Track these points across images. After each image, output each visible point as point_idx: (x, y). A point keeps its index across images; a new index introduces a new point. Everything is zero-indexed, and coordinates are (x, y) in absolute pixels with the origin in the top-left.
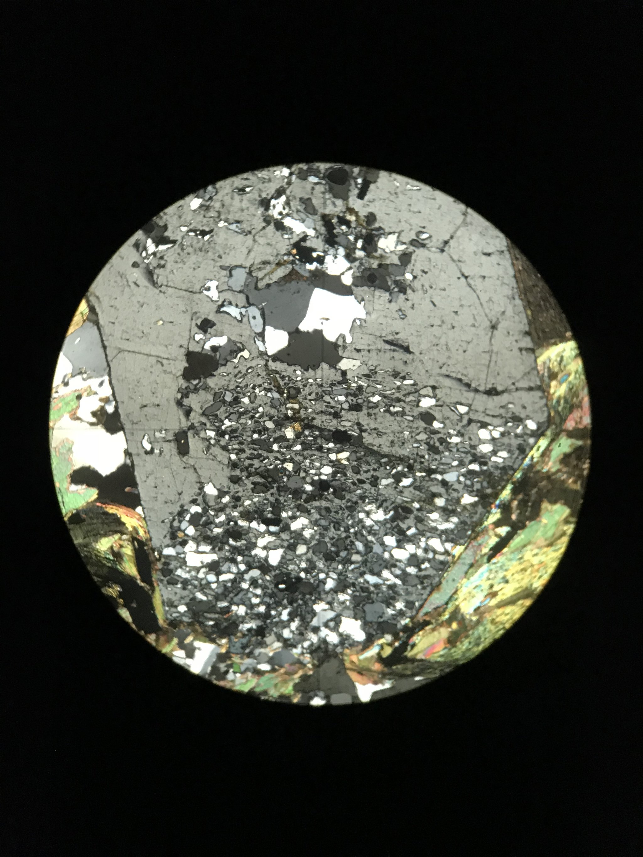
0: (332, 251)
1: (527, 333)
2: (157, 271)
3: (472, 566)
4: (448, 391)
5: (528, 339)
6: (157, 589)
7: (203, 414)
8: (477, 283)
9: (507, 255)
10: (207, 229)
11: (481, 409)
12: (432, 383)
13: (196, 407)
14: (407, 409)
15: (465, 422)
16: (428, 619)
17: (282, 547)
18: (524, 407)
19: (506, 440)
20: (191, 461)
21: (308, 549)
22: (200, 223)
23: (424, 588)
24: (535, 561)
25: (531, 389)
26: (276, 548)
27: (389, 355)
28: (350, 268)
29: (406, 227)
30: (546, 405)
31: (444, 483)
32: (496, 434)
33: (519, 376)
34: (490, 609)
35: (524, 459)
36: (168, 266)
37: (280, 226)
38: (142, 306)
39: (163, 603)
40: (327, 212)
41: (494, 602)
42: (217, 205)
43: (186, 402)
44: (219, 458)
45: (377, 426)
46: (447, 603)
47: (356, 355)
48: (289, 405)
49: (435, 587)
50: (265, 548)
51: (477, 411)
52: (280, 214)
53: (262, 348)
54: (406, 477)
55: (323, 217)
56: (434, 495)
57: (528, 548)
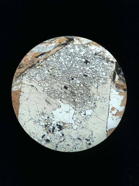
0: (54, 126)
1: (21, 95)
2: (91, 135)
3: (49, 53)
4: (41, 89)
6: (113, 70)
7: (92, 102)
8: (27, 109)
9: (19, 113)
10: (78, 139)
11: (36, 83)
12: (44, 92)
13: (93, 104)
14: (50, 89)
15: (40, 82)
16: (61, 45)
17: (85, 70)
18: (27, 81)
19: (33, 75)
20: (97, 93)
21: (80, 68)
22: (79, 141)
23: (60, 52)
24: (36, 49)
25: (24, 84)
26: (87, 70)
27: (50, 101)
28: (52, 121)
29: (38, 126)
30: (22, 79)
31: (49, 71)
32: (35, 77)
33: (26, 87)
34: (48, 43)
35: (31, 70)
36: (88, 135)
37: (63, 135)
38: (97, 128)
39: (113, 67)
40: (53, 134)
41: (47, 44)
42: (74, 144)
43: (94, 106)
44: (92, 92)
45: (58, 87)
46: (57, 47)
47: (57, 103)
48: (74, 98)
49: (58, 51)
50: (89, 71)
52: (62, 137)
53: (75, 111)
54: (56, 75)
55: (54, 134)
56: (51, 69)
57: (36, 52)
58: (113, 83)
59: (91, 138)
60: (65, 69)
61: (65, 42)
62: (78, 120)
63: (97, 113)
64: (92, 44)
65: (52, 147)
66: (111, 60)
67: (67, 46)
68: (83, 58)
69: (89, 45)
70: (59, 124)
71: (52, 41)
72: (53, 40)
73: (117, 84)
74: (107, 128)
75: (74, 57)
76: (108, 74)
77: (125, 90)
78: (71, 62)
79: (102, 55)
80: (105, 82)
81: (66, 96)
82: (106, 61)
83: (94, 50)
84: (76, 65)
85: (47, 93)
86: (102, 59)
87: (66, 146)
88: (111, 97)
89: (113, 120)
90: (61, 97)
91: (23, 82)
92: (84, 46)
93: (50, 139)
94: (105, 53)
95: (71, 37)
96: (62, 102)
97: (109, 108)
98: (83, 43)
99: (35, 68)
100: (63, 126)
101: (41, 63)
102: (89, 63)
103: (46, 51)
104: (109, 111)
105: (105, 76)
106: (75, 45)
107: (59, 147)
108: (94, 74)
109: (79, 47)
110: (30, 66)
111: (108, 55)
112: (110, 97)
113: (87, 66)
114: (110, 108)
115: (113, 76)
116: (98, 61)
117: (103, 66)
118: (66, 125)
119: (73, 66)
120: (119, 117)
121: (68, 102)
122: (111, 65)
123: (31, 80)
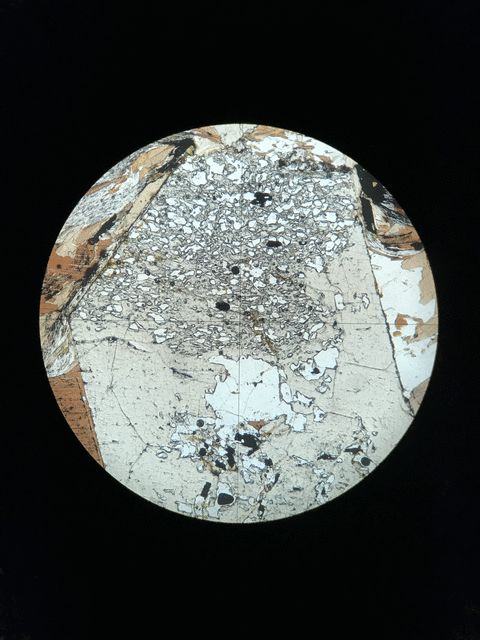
0: (230, 443)
1: (85, 383)
2: (359, 429)
3: (128, 212)
4: (144, 340)
5: (84, 380)
6: (358, 196)
7: (324, 323)
8: (122, 421)
9: (100, 442)
10: (322, 460)
11: (119, 327)
12: (156, 346)
13: (330, 329)
14: (174, 327)
15: (132, 318)
16: (160, 173)
17: (266, 226)
18: (89, 329)
19: (102, 304)
20: (332, 288)
21: (247, 225)
22: (328, 465)
23: (163, 196)
24: (81, 216)
25: (83, 342)
26: (270, 225)
27: (188, 367)
28: (216, 431)
29: (175, 462)
30: (72, 330)
31: (148, 272)
32: (109, 308)
33: (92, 351)
34: (114, 181)
35: (89, 289)
36: (351, 433)
37: (269, 463)
38: (370, 403)
39: (353, 186)
40: (235, 473)
41: (112, 185)
42: (314, 478)
43: (337, 333)
44: (312, 291)
45: (197, 314)
46: (146, 185)
47: (212, 367)
48: (261, 329)
49: (153, 196)
51: (124, 326)
52: (268, 471)
53: (281, 371)
54: (176, 277)
55: (237, 470)
56: (155, 263)
57: (86, 225)
58: (370, 237)
59: (361, 441)
60: (199, 247)
61: (169, 159)
62: (299, 399)
63: (353, 355)
64: (257, 134)
65: (247, 514)
66: (337, 163)
67: (178, 171)
68: (246, 192)
69: (249, 143)
70: (242, 432)
71: (123, 171)
72: (128, 167)
73: (385, 237)
74: (403, 390)
75: (214, 198)
76: (345, 214)
77: (416, 246)
78: (213, 218)
79: (303, 160)
80: (344, 243)
81: (233, 334)
82: (325, 174)
83: (270, 151)
84: (231, 222)
85: (169, 345)
86: (308, 170)
87: (292, 495)
88: (379, 285)
89: (414, 356)
90: (219, 343)
91: (76, 339)
92: (236, 151)
93: (231, 490)
94: (312, 147)
95: (179, 137)
96: (228, 358)
97: (387, 324)
98: (228, 141)
99: (99, 276)
100: (259, 435)
101: (114, 255)
102: (270, 199)
103: (116, 211)
104: (391, 332)
105: (336, 225)
106: (203, 156)
107: (268, 508)
108: (300, 231)
109: (218, 161)
110: (80, 275)
111: (322, 153)
112: (376, 285)
113: (268, 212)
114: (391, 320)
115: (364, 214)
116: (299, 184)
117: (320, 194)
118: (267, 428)
119: (224, 228)
120: (429, 340)
121: (246, 352)
122: (344, 182)
123: (100, 320)
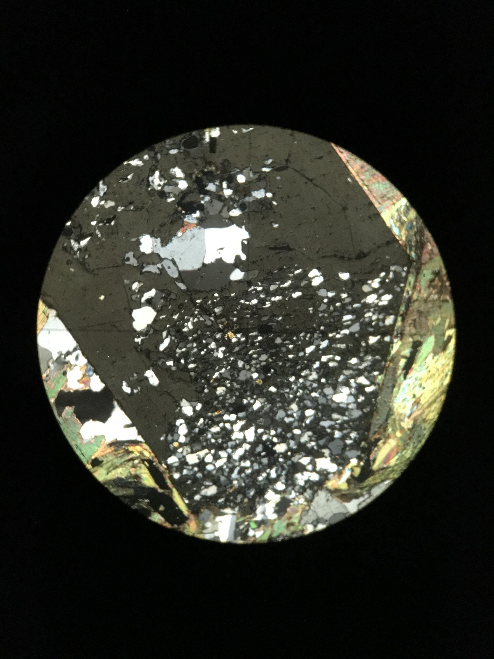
1: (370, 203)
2: (86, 261)
3: (394, 386)
4: (330, 267)
5: (372, 207)
6: (174, 490)
7: (159, 351)
8: (320, 181)
10: (111, 217)
11: (358, 271)
12: (315, 266)
13: (152, 348)
14: (305, 291)
15: (350, 285)
17: (252, 425)
19: (384, 287)
21: (272, 419)
22: (104, 214)
24: (438, 365)
25: (388, 243)
26: (248, 428)
27: (277, 257)
29: (254, 160)
32: (376, 285)
36: (93, 254)
37: (162, 194)
43: (143, 347)
44: (183, 379)
45: (287, 312)
47: (253, 266)
48: (219, 321)
49: (374, 411)
50: (240, 431)
51: (355, 274)
53: (183, 288)
54: (323, 340)
58: (147, 454)
60: (311, 378)
61: (374, 455)
62: (155, 267)
63: (120, 331)
68: (286, 452)
73: (132, 460)
80: (169, 438)
84: (288, 416)
96: (241, 281)
98: (322, 495)
100: (182, 217)
102: (259, 454)
109: (324, 472)
112: (122, 409)
113: (257, 439)
114: (95, 380)
